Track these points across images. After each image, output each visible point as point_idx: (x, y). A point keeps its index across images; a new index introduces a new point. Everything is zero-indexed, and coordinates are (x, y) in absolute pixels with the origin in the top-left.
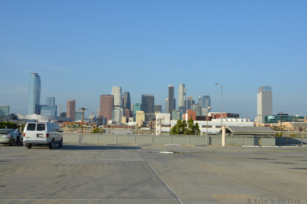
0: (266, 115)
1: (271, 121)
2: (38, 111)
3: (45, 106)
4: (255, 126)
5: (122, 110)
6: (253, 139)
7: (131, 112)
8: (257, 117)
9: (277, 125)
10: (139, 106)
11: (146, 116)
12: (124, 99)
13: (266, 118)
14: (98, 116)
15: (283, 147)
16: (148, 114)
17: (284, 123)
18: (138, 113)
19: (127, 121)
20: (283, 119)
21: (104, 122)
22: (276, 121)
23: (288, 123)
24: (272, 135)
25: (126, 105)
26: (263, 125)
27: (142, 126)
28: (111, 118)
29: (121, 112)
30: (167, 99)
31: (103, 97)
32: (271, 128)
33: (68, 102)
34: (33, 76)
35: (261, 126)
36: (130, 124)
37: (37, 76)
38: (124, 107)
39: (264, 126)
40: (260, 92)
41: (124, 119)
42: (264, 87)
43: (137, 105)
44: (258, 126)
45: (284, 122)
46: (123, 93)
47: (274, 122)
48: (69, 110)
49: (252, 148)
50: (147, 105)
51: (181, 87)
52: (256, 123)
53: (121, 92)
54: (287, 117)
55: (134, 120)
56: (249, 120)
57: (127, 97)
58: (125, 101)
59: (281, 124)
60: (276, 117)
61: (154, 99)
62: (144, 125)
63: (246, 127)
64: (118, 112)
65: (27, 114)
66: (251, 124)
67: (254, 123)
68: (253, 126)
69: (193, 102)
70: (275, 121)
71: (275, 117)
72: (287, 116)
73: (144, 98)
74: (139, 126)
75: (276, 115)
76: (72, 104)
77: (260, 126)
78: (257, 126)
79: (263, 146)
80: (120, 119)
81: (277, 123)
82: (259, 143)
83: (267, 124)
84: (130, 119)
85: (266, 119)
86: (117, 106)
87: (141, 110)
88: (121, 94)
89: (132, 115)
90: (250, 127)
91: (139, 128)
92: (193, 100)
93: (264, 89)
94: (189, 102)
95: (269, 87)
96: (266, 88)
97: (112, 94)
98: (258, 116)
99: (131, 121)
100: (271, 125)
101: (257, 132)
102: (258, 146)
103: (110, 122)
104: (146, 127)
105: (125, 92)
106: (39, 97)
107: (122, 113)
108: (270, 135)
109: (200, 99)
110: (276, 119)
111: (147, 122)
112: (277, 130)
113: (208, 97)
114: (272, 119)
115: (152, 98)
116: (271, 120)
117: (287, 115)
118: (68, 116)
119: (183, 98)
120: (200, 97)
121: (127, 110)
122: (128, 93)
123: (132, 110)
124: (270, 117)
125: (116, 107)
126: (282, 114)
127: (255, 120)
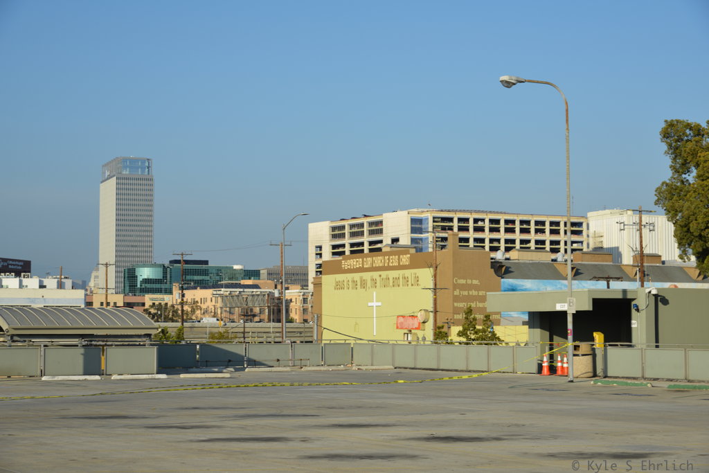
0: (129, 265)
1: (148, 286)
4: (89, 304)
6: (82, 351)
8: (97, 270)
9: (167, 299)
13: (131, 276)
15: (182, 376)
17: (190, 295)
20: (189, 277)
22: (167, 286)
23: (207, 293)
24: (149, 336)
26: (119, 299)
32: (146, 311)
35: (112, 304)
39: (120, 304)
40: (110, 177)
42: (125, 160)
44: (102, 304)
45: (195, 288)
47: (159, 291)
49: (78, 385)
52: (92, 292)
54: (205, 272)
56: (68, 283)
59: (183, 296)
60: (165, 273)
63: (57, 308)
66: (74, 297)
67: (86, 295)
68: (83, 306)
70: (163, 286)
71: (161, 270)
72: (204, 266)
75: (167, 263)
77: (108, 304)
78: (96, 305)
79: (114, 377)
81: (170, 292)
82: (103, 367)
83: (131, 299)
85: (129, 280)
90: (70, 309)
93: (125, 167)
95: (143, 161)
96: (132, 163)
98: (102, 269)
100: (148, 299)
101: (95, 325)
102: (97, 377)
108: (139, 336)
110: (165, 276)
112: (167, 319)
114: (151, 277)
116: (146, 281)
117: (206, 262)
124: (145, 273)
126: (187, 262)
127: (92, 284)
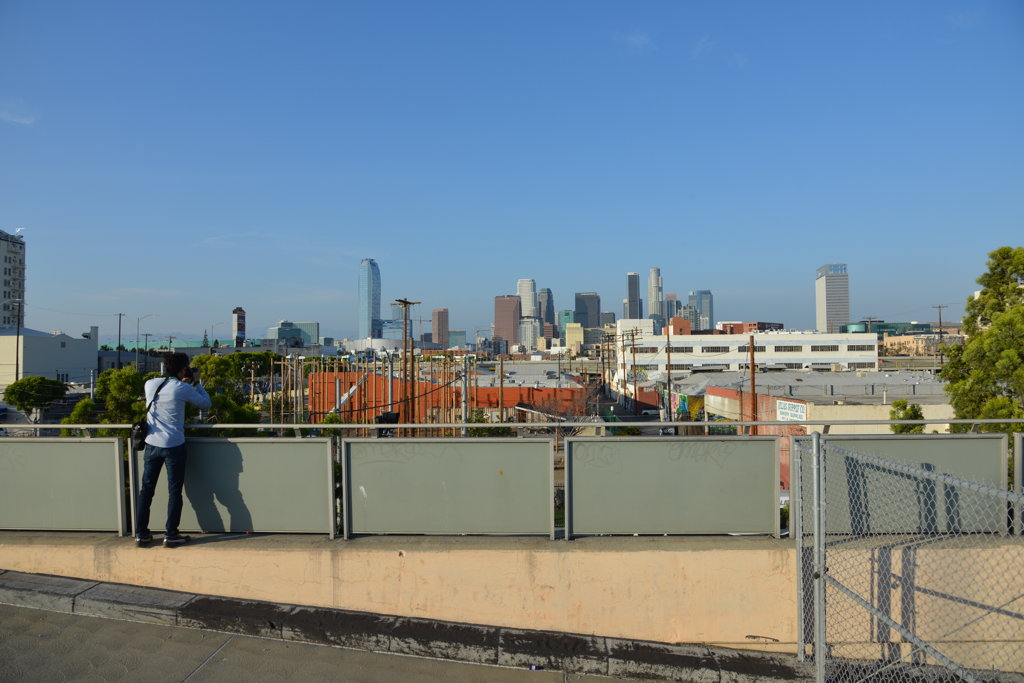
2: (377, 331)
3: (390, 322)
5: (537, 324)
7: (555, 327)
10: (572, 316)
11: (585, 333)
12: (540, 303)
13: (844, 330)
14: (490, 339)
16: (589, 329)
18: (569, 328)
19: (549, 346)
21: (503, 349)
25: (546, 314)
27: (578, 355)
28: (516, 342)
29: (535, 328)
30: (626, 301)
31: (499, 300)
33: (434, 314)
34: (366, 263)
36: (554, 350)
37: (373, 264)
38: (540, 319)
41: (541, 342)
43: (567, 314)
46: (538, 291)
48: (436, 327)
50: (587, 313)
51: (653, 275)
53: (534, 289)
55: (563, 344)
57: (546, 298)
58: (544, 308)
60: (866, 328)
61: (599, 301)
62: (583, 352)
64: (529, 328)
65: (358, 339)
69: (679, 304)
73: (581, 301)
74: (574, 354)
76: (443, 317)
80: (535, 343)
84: (555, 341)
86: (528, 317)
87: (576, 321)
88: (535, 294)
89: (557, 333)
91: (574, 358)
92: (678, 299)
94: (670, 304)
96: (835, 267)
97: (517, 294)
99: (555, 345)
103: (514, 349)
104: (587, 356)
105: (543, 290)
106: (379, 304)
107: (538, 331)
109: (691, 298)
111: (589, 346)
113: (709, 293)
115: (596, 300)
118: (435, 340)
119: (657, 297)
120: (691, 294)
121: (547, 324)
122: (549, 292)
123: (556, 323)
125: (526, 320)
